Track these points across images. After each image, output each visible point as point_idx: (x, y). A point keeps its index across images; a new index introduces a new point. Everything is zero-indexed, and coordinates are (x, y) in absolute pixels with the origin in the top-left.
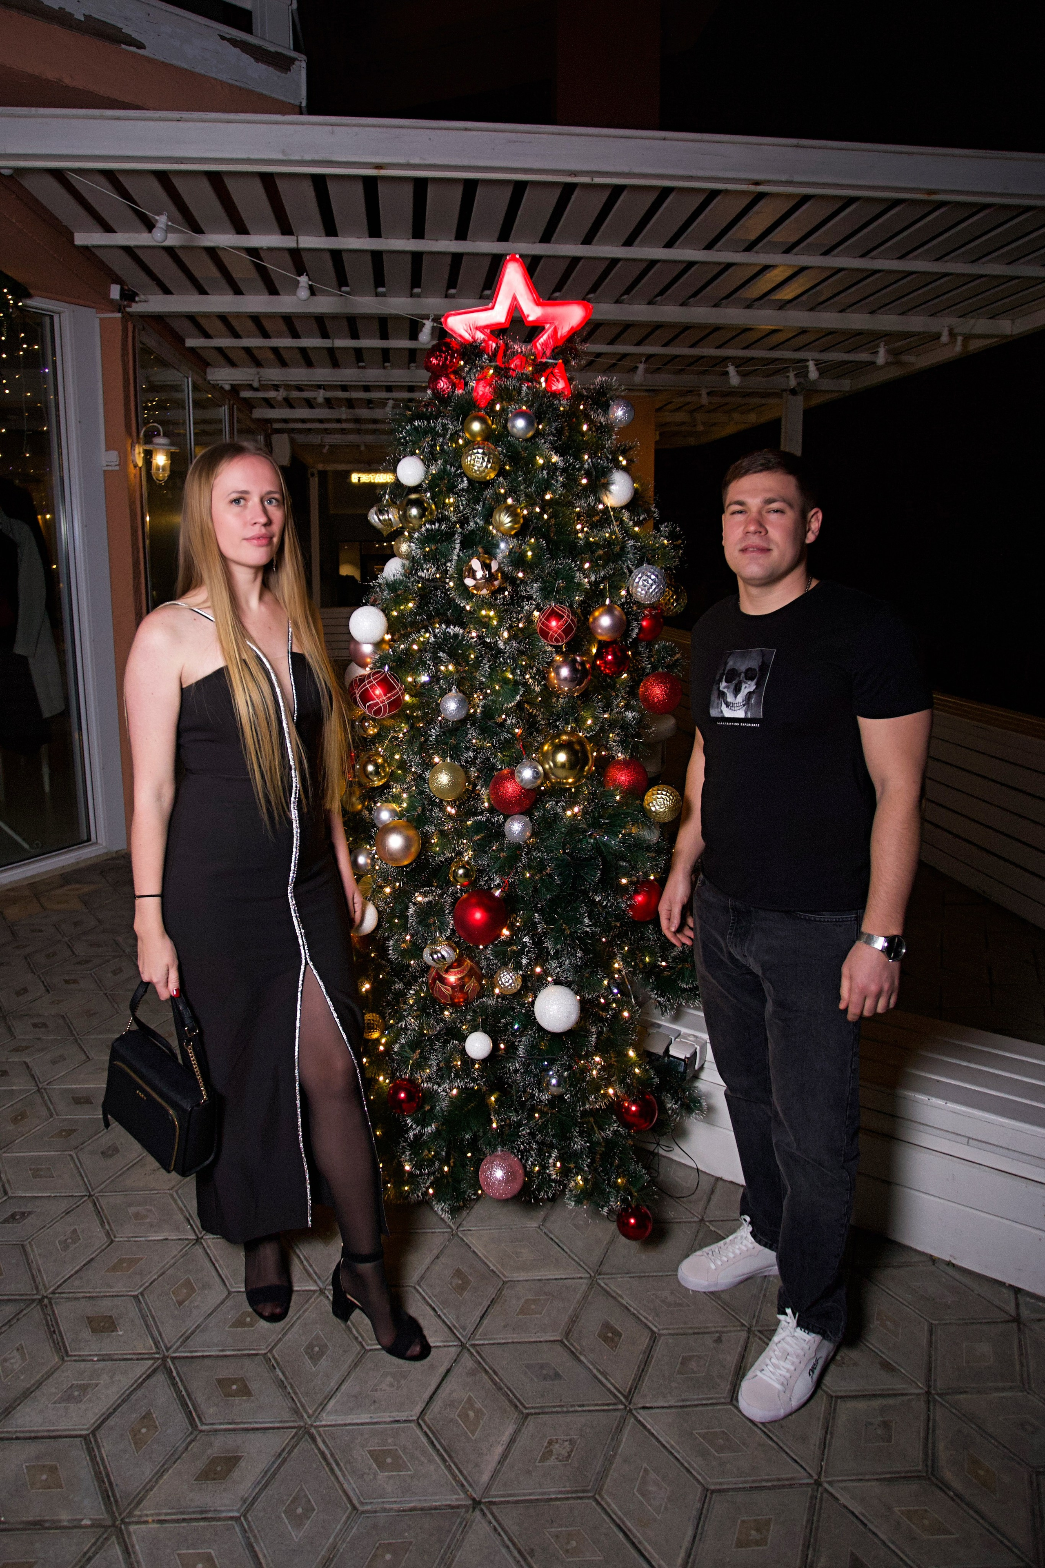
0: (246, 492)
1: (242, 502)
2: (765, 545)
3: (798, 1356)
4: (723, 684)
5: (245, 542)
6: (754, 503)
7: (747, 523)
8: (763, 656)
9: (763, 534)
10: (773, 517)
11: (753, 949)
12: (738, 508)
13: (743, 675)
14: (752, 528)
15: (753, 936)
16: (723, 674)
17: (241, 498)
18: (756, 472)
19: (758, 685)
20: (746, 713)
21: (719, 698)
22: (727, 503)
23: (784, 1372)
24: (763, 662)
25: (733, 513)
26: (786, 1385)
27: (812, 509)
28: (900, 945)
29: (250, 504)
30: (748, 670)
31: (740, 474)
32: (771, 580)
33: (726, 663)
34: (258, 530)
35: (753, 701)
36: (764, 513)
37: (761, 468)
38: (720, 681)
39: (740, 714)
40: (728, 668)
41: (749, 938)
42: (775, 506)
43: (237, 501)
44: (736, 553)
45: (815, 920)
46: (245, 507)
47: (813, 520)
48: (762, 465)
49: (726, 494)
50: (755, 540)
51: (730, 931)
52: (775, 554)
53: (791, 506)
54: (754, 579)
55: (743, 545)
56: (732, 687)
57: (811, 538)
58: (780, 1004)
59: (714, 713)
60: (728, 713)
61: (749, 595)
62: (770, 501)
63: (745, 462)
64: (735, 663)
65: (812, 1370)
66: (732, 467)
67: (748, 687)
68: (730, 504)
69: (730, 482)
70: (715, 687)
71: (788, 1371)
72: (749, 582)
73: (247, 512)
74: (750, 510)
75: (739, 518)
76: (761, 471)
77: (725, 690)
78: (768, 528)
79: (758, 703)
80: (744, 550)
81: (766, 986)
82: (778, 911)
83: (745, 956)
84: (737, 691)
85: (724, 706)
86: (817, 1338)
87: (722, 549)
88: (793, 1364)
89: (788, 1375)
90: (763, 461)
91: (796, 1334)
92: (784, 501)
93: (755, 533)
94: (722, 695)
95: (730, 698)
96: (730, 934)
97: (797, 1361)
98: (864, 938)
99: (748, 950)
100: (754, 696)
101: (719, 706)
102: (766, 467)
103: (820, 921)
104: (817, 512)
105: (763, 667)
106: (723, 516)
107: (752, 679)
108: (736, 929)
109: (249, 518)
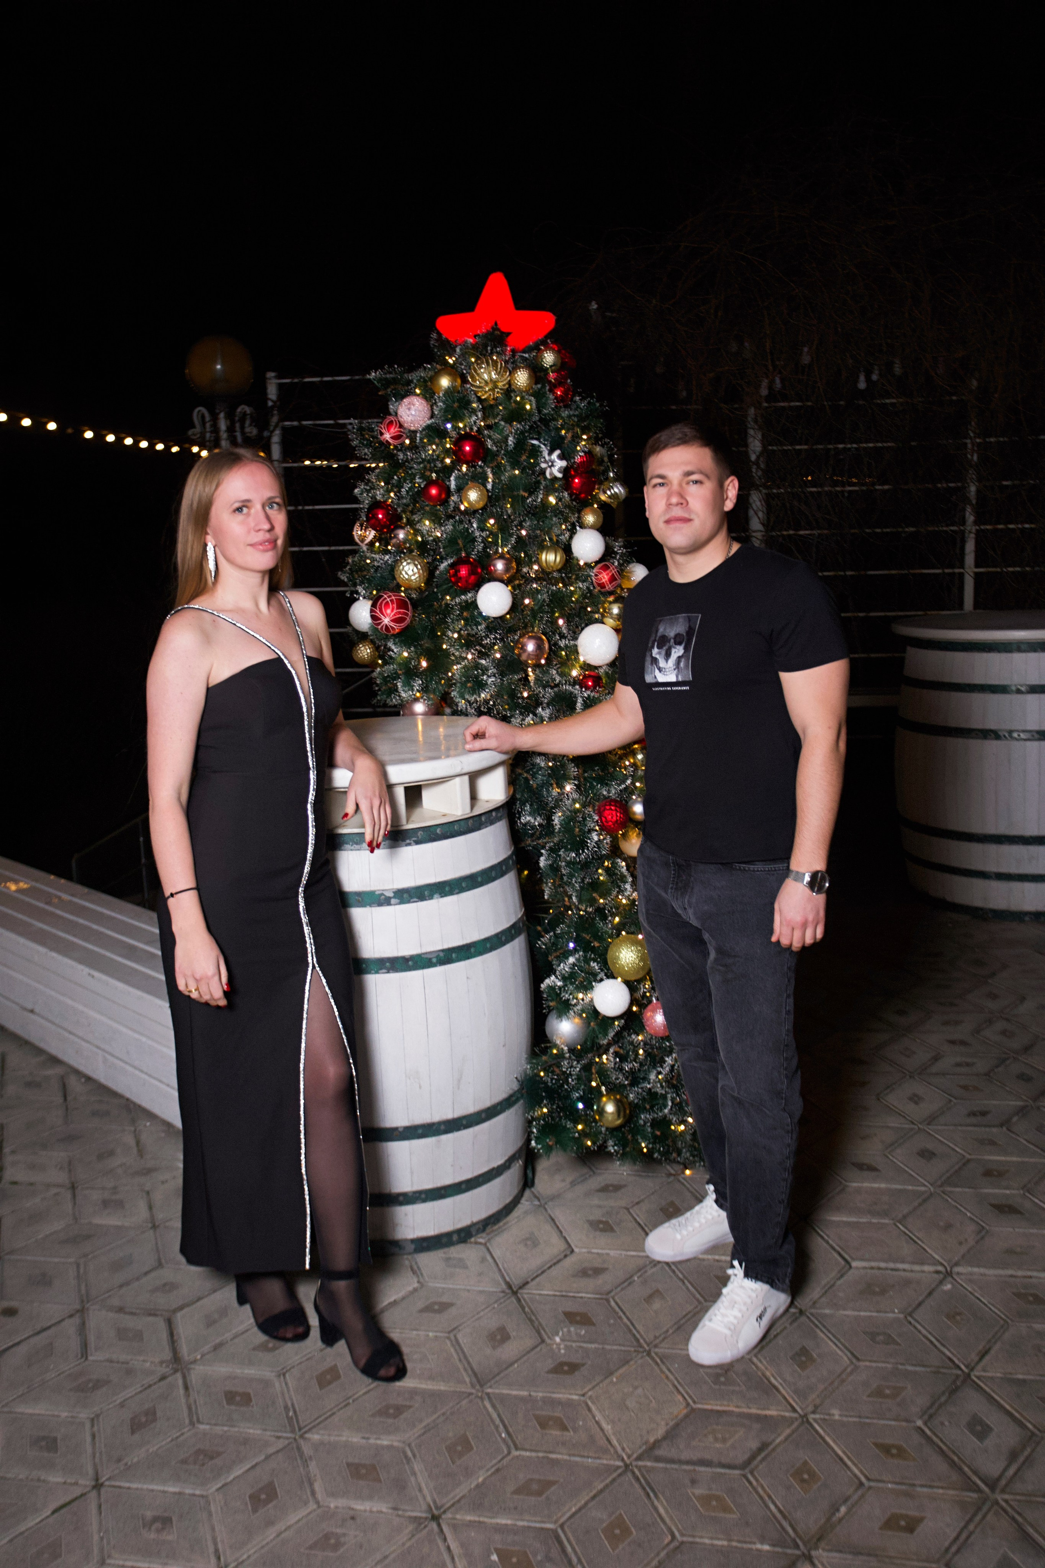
0: (248, 501)
1: (245, 510)
2: (686, 515)
3: (745, 1304)
4: (655, 651)
5: (249, 549)
6: (675, 475)
7: (669, 495)
8: (690, 621)
9: (685, 504)
10: (693, 488)
11: (694, 900)
12: (659, 481)
13: (672, 641)
14: (674, 500)
15: (692, 888)
16: (655, 640)
17: (244, 506)
18: (674, 446)
19: (686, 649)
20: (677, 677)
21: (652, 664)
22: (649, 477)
23: (732, 1319)
24: (690, 627)
25: (655, 486)
26: (735, 1330)
27: (728, 478)
28: (823, 879)
29: (253, 511)
30: (677, 636)
31: (657, 449)
32: (695, 548)
33: (657, 631)
34: (261, 536)
35: (682, 665)
36: (684, 485)
37: (678, 442)
38: (653, 647)
39: (672, 678)
40: (659, 634)
41: (689, 890)
42: (695, 477)
43: (239, 510)
44: (662, 525)
45: (749, 870)
46: (248, 514)
47: (730, 488)
48: (679, 439)
49: (647, 468)
50: (678, 512)
51: (671, 886)
52: (697, 523)
53: (707, 476)
54: (679, 548)
55: (667, 517)
56: (663, 652)
57: (729, 505)
58: (720, 951)
59: (649, 679)
60: (661, 678)
61: (675, 562)
62: (688, 474)
63: (663, 436)
64: (665, 629)
65: (761, 1317)
66: (651, 442)
67: (678, 651)
68: (652, 478)
69: (649, 455)
70: (648, 654)
71: (735, 1317)
72: (674, 551)
73: (251, 519)
74: (671, 483)
75: (662, 491)
76: (678, 445)
77: (658, 657)
78: (689, 499)
79: (687, 666)
80: (668, 522)
81: (706, 936)
82: (716, 863)
83: (685, 909)
84: (668, 655)
85: (657, 671)
86: (766, 1287)
87: (646, 521)
88: (740, 1311)
89: (735, 1322)
90: (680, 435)
91: (743, 1284)
92: (701, 473)
93: (677, 504)
94: (655, 661)
95: (662, 663)
96: (672, 888)
97: (744, 1308)
98: (792, 876)
99: (688, 901)
100: (683, 660)
101: (653, 672)
102: (684, 441)
103: (754, 871)
104: (732, 481)
105: (690, 632)
106: (645, 489)
107: (680, 644)
108: (677, 883)
109: (252, 524)
